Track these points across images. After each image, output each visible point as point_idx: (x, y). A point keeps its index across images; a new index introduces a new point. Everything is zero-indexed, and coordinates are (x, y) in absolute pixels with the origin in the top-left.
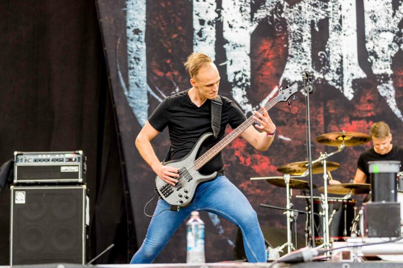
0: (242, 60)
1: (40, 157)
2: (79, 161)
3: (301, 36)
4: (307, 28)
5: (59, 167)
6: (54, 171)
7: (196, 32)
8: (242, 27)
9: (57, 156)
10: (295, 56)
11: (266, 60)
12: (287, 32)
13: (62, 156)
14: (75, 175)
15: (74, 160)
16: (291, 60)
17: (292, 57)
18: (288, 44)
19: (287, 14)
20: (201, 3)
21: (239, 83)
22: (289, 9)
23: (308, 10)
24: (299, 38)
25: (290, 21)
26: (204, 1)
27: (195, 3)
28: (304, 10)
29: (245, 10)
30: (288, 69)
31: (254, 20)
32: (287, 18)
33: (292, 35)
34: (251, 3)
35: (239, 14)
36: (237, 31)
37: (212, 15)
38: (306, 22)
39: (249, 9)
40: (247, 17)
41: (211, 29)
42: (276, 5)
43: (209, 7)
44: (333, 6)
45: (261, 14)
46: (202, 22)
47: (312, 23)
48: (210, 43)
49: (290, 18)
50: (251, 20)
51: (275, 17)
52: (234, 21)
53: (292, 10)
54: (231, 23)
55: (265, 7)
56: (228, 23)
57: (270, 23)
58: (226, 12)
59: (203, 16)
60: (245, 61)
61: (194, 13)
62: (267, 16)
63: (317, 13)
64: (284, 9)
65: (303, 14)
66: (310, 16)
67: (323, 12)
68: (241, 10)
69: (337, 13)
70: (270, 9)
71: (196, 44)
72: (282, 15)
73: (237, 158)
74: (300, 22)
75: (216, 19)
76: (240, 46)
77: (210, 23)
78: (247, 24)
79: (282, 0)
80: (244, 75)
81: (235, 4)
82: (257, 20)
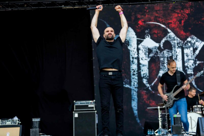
0: (146, 70)
1: (82, 102)
2: (94, 103)
3: (164, 62)
4: (166, 59)
5: (88, 106)
6: (86, 107)
7: (131, 61)
8: (145, 59)
9: (87, 102)
10: (162, 68)
11: (153, 70)
12: (160, 61)
13: (89, 102)
14: (93, 108)
15: (92, 103)
16: (161, 70)
17: (161, 69)
18: (160, 65)
19: (159, 55)
20: (133, 52)
21: (145, 77)
22: (160, 53)
23: (166, 53)
24: (163, 62)
25: (160, 57)
26: (133, 51)
27: (131, 52)
28: (165, 53)
29: (146, 54)
30: (160, 73)
31: (149, 57)
32: (159, 56)
33: (161, 61)
34: (148, 52)
35: (145, 55)
36: (144, 61)
37: (136, 56)
38: (165, 57)
39: (147, 54)
40: (147, 56)
41: (136, 60)
42: (156, 52)
43: (135, 53)
44: (174, 52)
45: (151, 55)
46: (133, 58)
47: (168, 58)
48: (136, 64)
49: (160, 56)
50: (148, 57)
51: (156, 56)
52: (143, 57)
53: (161, 53)
54: (142, 58)
55: (152, 53)
56: (141, 58)
57: (154, 58)
58: (140, 55)
59: (133, 56)
60: (147, 70)
61: (130, 55)
62: (153, 56)
63: (169, 54)
64: (159, 53)
65: (164, 54)
66: (167, 55)
67: (171, 54)
68: (145, 54)
69: (175, 54)
70: (154, 53)
71: (131, 65)
72: (158, 55)
73: (145, 101)
74: (164, 57)
75: (137, 57)
76: (145, 65)
77: (135, 58)
78: (147, 58)
79: (158, 50)
80: (146, 75)
81: (143, 52)
82: (150, 57)
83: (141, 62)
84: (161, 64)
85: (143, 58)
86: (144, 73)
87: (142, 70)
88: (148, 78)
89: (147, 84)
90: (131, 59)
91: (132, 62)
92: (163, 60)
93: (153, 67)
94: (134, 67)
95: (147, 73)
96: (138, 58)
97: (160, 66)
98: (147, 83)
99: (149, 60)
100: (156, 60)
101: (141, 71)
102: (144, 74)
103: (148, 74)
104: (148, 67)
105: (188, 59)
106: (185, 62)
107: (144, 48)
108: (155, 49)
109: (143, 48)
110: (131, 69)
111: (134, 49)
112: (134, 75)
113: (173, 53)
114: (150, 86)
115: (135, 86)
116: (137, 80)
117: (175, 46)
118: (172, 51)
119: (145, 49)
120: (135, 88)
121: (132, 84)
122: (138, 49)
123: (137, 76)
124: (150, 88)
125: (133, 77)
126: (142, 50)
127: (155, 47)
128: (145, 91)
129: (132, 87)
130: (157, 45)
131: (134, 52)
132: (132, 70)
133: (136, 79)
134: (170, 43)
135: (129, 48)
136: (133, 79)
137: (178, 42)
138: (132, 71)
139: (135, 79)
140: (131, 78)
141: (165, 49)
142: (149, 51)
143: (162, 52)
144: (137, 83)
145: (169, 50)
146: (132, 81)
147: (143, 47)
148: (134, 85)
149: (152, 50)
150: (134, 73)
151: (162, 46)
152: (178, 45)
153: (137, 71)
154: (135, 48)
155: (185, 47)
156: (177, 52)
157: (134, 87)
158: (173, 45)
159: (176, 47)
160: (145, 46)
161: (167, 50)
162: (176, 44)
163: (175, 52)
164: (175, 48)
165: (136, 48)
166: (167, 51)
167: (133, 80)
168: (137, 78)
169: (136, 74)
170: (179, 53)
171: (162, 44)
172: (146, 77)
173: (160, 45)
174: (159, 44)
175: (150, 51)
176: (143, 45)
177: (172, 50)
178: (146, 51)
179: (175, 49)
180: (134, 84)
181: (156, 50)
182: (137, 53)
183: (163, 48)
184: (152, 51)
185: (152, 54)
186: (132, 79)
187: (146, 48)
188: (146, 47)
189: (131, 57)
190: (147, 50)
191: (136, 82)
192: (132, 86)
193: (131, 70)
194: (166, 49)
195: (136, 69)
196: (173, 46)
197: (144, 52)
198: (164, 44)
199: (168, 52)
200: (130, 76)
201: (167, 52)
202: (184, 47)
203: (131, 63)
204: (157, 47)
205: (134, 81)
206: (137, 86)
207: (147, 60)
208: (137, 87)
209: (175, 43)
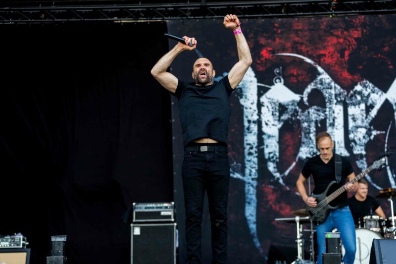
0: (273, 145)
1: (148, 205)
2: (172, 208)
3: (310, 130)
4: (313, 124)
5: (159, 212)
6: (157, 214)
7: (246, 127)
8: (273, 125)
9: (159, 205)
10: (306, 143)
11: (288, 146)
12: (301, 127)
13: (162, 205)
14: (169, 217)
15: (169, 207)
16: (303, 145)
17: (304, 143)
18: (301, 135)
19: (300, 116)
20: (249, 110)
21: (272, 160)
22: (302, 114)
23: (314, 113)
24: (308, 131)
25: (302, 121)
26: (251, 108)
27: (245, 110)
28: (311, 113)
29: (275, 114)
30: (301, 151)
32: (300, 119)
33: (304, 129)
34: (279, 110)
35: (272, 117)
36: (270, 128)
37: (255, 118)
38: (312, 121)
39: (277, 114)
40: (276, 119)
41: (255, 126)
42: (294, 112)
43: (253, 113)
44: (329, 111)
45: (285, 117)
46: (249, 122)
47: (316, 122)
48: (255, 134)
49: (303, 119)
50: (279, 120)
51: (293, 118)
52: (268, 121)
53: (304, 114)
54: (267, 122)
55: (287, 113)
56: (265, 122)
57: (290, 122)
58: (264, 116)
59: (250, 118)
60: (275, 146)
61: (244, 116)
62: (289, 118)
63: (319, 115)
64: (299, 114)
65: (310, 116)
66: (315, 118)
67: (323, 114)
68: (273, 115)
69: (332, 115)
70: (291, 113)
71: (246, 135)
72: (298, 117)
73: (271, 205)
74: (309, 121)
75: (258, 119)
77: (254, 122)
78: (276, 123)
79: (297, 108)
80: (275, 155)
81: (269, 110)
82: (282, 120)
83: (265, 129)
84: (303, 134)
85: (269, 123)
86: (271, 151)
87: (267, 146)
89: (275, 172)
90: (246, 124)
91: (248, 129)
92: (307, 127)
93: (287, 140)
94: (251, 138)
95: (275, 152)
96: (259, 123)
97: (301, 138)
98: (276, 170)
99: (280, 126)
100: (294, 127)
101: (265, 147)
102: (270, 153)
103: (277, 154)
104: (277, 140)
105: (355, 127)
106: (349, 132)
107: (271, 103)
108: (292, 104)
109: (269, 102)
110: (245, 142)
111: (252, 104)
112: (250, 154)
113: (327, 113)
114: (281, 176)
115: (253, 177)
116: (255, 164)
117: (331, 100)
118: (324, 109)
119: (273, 105)
120: (253, 179)
121: (247, 171)
122: (260, 105)
123: (257, 157)
124: (281, 181)
125: (248, 158)
126: (267, 107)
127: (293, 101)
128: (272, 187)
129: (247, 179)
130: (297, 97)
131: (252, 111)
132: (248, 144)
133: (254, 162)
134: (322, 94)
135: (242, 101)
136: (249, 163)
137: (337, 92)
138: (248, 147)
139: (252, 163)
140: (245, 160)
141: (311, 105)
142: (280, 109)
143: (307, 111)
144: (256, 170)
145: (319, 108)
146: (247, 166)
147: (269, 100)
148: (250, 175)
149: (287, 107)
150: (251, 151)
151: (305, 99)
152: (336, 99)
153: (256, 148)
154: (254, 103)
155: (351, 102)
156: (335, 112)
157: (250, 178)
158: (327, 98)
159: (333, 101)
160: (273, 100)
161: (315, 107)
162: (333, 97)
163: (331, 112)
164: (330, 104)
165: (256, 102)
166: (315, 109)
167: (248, 165)
168: (256, 160)
169: (254, 152)
170: (338, 114)
171: (307, 95)
172: (275, 158)
173: (302, 98)
174: (301, 96)
175: (282, 109)
176: (268, 97)
177: (325, 107)
178: (274, 108)
179: (330, 106)
180: (251, 171)
181: (294, 108)
182: (257, 112)
183: (307, 104)
184: (287, 109)
185: (285, 115)
186: (246, 162)
187: (275, 103)
188: (276, 101)
189: (245, 119)
190: (277, 108)
191: (255, 168)
192: (246, 175)
193: (245, 145)
194: (314, 105)
195: (254, 144)
196: (327, 101)
197: (271, 110)
198: (310, 95)
199: (318, 110)
200: (244, 157)
201: (315, 111)
202: (348, 102)
203: (246, 130)
204: (296, 102)
205: (250, 166)
206: (256, 177)
207: (276, 126)
208: (255, 178)
209: (330, 94)
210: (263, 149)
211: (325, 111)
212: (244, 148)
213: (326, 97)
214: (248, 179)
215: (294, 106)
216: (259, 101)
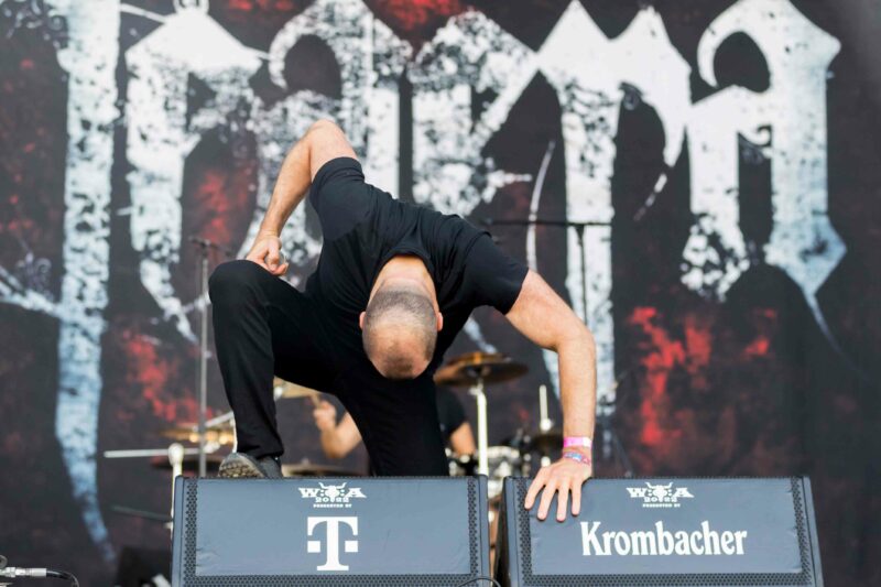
0: (164, 208)
7: (74, 141)
8: (167, 141)
12: (257, 159)
18: (257, 184)
19: (257, 123)
20: (86, 87)
21: (156, 255)
22: (263, 113)
23: (303, 115)
25: (263, 138)
26: (92, 83)
27: (73, 86)
28: (292, 115)
29: (174, 108)
31: (192, 127)
32: (257, 130)
33: (267, 165)
34: (187, 94)
35: (163, 114)
36: (156, 149)
37: (108, 114)
39: (182, 107)
40: (177, 123)
41: (104, 140)
42: (237, 104)
43: (101, 97)
44: (353, 108)
45: (206, 119)
46: (86, 125)
48: (102, 166)
49: (264, 132)
50: (187, 128)
51: (234, 127)
52: (150, 126)
53: (270, 115)
54: (145, 131)
55: (214, 106)
56: (139, 129)
57: (224, 139)
58: (135, 109)
59: (89, 114)
60: (170, 211)
61: (71, 106)
62: (218, 126)
64: (254, 113)
65: (290, 123)
68: (166, 107)
69: (359, 122)
70: (226, 109)
71: (73, 165)
72: (250, 125)
73: (149, 402)
74: (286, 141)
75: (115, 121)
76: (162, 180)
77: (101, 128)
78: (177, 134)
79: (249, 94)
80: (166, 239)
81: (154, 93)
82: (197, 129)
84: (263, 180)
85: (151, 134)
86: (153, 227)
87: (142, 210)
88: (176, 258)
89: (166, 297)
90: (75, 131)
91: (82, 146)
92: (278, 159)
93: (210, 195)
94: (88, 179)
95: (168, 230)
96: (119, 133)
98: (169, 289)
100: (236, 154)
101: (134, 211)
102: (150, 233)
104: (178, 192)
105: (434, 160)
106: (415, 179)
107: (161, 71)
108: (233, 81)
109: (155, 66)
110: (70, 189)
111: (98, 68)
112: (84, 227)
113: (344, 114)
114: (187, 309)
115: (90, 303)
116: (101, 262)
117: (361, 73)
118: (336, 103)
119: (169, 78)
120: (89, 312)
121: (70, 285)
122: (124, 75)
123: (107, 239)
124: (184, 327)
125: (74, 239)
126: (150, 82)
127: (237, 70)
128: (155, 341)
129: (69, 310)
130: (249, 60)
131: (96, 90)
132: (77, 196)
133: (95, 256)
134: (332, 54)
135: (65, 58)
136: (78, 257)
138: (77, 205)
139: (89, 258)
140: (66, 248)
141: (294, 86)
142: (193, 92)
143: (279, 105)
144: (102, 282)
145: (320, 98)
146: (69, 266)
147: (156, 61)
148: (81, 297)
149: (214, 87)
150: (88, 218)
151: (276, 68)
152: (376, 69)
153: (105, 209)
154: (104, 65)
155: (424, 79)
156: (371, 111)
157: (80, 306)
158: (348, 67)
160: (168, 60)
161: (307, 95)
162: (368, 62)
163: (358, 112)
164: (356, 86)
165: (112, 63)
166: (308, 103)
167: (73, 264)
168: (103, 249)
169: (98, 224)
170: (381, 117)
171: (282, 55)
172: (165, 252)
173: (265, 63)
174: (262, 55)
175: (199, 92)
176: (155, 50)
177: (339, 96)
178: (172, 87)
179: (357, 92)
180: (84, 285)
181: (235, 91)
182: (114, 95)
183: (281, 82)
184: (213, 94)
185: (209, 111)
186: (68, 255)
187: (174, 72)
188: (179, 66)
189: (74, 116)
190: (183, 87)
191: (98, 273)
192: (66, 298)
193: (68, 199)
194: (303, 87)
195: (99, 197)
196: (345, 74)
197: (162, 93)
198: (292, 56)
199: (316, 106)
200: (61, 237)
201: (307, 110)
202: (413, 79)
203: (74, 150)
204: (244, 74)
205: (83, 269)
206: (102, 304)
207: (176, 144)
208: (98, 310)
209: (358, 55)
210: (127, 219)
211: (338, 109)
212: (64, 208)
213: (344, 65)
214: (74, 311)
215: (237, 84)
216: (122, 60)
